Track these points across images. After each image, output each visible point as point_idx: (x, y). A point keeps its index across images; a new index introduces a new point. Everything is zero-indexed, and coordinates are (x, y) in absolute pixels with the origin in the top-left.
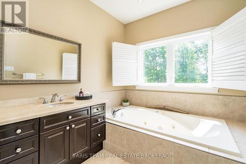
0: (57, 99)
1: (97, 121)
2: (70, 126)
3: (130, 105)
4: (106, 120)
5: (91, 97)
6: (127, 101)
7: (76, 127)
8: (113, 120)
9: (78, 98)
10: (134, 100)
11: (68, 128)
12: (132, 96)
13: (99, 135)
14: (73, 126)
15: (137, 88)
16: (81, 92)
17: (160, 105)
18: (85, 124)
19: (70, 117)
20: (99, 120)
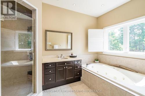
0: (63, 56)
1: (77, 67)
2: (66, 67)
3: (99, 62)
4: (82, 68)
5: (76, 56)
6: (98, 60)
7: (68, 68)
8: (85, 68)
9: (71, 57)
10: (102, 60)
11: (65, 68)
12: (101, 58)
13: (78, 74)
14: (67, 67)
15: (103, 53)
16: (72, 54)
17: (118, 64)
18: (72, 68)
19: (66, 64)
20: (78, 67)
